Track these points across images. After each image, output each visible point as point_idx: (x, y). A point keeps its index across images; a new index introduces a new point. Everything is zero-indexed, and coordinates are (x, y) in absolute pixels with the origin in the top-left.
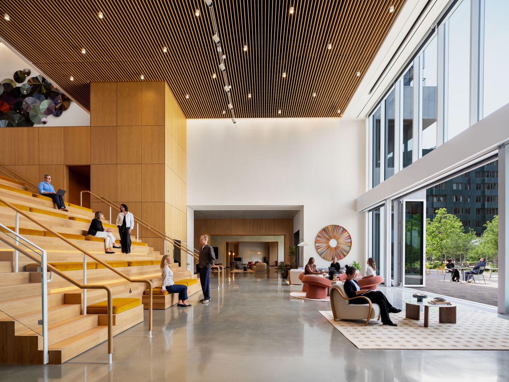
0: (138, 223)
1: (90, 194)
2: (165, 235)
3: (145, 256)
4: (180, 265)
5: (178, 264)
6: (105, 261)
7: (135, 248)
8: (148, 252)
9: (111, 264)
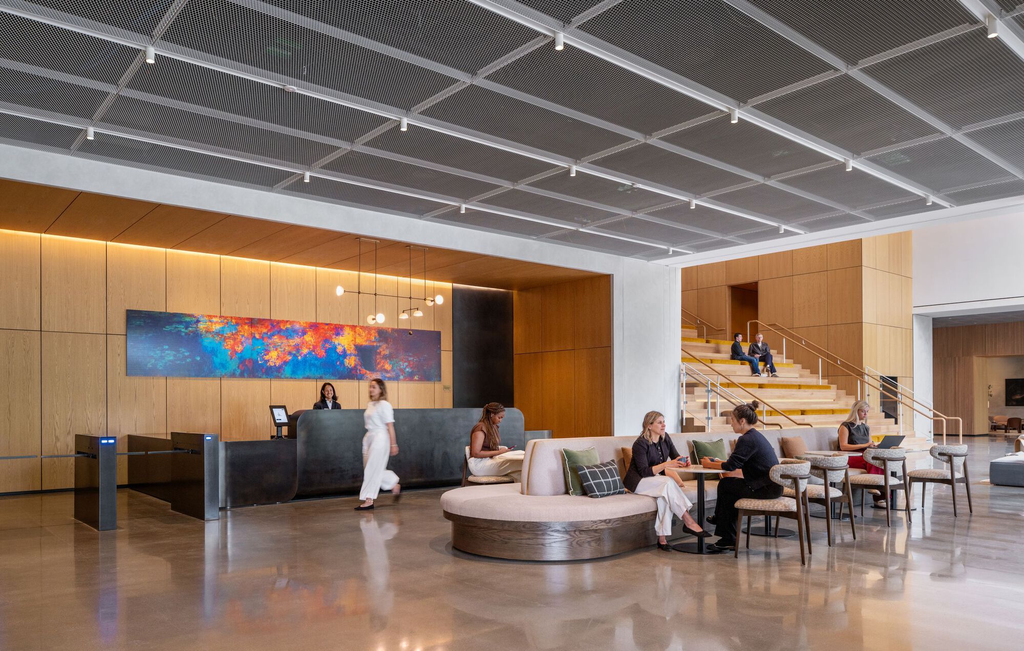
0: (821, 358)
1: (757, 323)
2: (863, 371)
3: (828, 403)
4: (896, 423)
5: (893, 420)
6: (779, 409)
7: (814, 393)
8: (834, 397)
9: (784, 412)
